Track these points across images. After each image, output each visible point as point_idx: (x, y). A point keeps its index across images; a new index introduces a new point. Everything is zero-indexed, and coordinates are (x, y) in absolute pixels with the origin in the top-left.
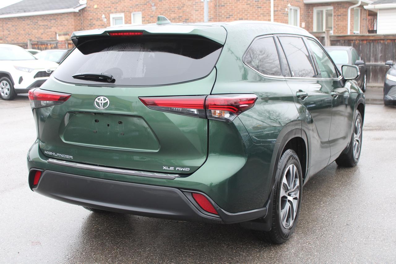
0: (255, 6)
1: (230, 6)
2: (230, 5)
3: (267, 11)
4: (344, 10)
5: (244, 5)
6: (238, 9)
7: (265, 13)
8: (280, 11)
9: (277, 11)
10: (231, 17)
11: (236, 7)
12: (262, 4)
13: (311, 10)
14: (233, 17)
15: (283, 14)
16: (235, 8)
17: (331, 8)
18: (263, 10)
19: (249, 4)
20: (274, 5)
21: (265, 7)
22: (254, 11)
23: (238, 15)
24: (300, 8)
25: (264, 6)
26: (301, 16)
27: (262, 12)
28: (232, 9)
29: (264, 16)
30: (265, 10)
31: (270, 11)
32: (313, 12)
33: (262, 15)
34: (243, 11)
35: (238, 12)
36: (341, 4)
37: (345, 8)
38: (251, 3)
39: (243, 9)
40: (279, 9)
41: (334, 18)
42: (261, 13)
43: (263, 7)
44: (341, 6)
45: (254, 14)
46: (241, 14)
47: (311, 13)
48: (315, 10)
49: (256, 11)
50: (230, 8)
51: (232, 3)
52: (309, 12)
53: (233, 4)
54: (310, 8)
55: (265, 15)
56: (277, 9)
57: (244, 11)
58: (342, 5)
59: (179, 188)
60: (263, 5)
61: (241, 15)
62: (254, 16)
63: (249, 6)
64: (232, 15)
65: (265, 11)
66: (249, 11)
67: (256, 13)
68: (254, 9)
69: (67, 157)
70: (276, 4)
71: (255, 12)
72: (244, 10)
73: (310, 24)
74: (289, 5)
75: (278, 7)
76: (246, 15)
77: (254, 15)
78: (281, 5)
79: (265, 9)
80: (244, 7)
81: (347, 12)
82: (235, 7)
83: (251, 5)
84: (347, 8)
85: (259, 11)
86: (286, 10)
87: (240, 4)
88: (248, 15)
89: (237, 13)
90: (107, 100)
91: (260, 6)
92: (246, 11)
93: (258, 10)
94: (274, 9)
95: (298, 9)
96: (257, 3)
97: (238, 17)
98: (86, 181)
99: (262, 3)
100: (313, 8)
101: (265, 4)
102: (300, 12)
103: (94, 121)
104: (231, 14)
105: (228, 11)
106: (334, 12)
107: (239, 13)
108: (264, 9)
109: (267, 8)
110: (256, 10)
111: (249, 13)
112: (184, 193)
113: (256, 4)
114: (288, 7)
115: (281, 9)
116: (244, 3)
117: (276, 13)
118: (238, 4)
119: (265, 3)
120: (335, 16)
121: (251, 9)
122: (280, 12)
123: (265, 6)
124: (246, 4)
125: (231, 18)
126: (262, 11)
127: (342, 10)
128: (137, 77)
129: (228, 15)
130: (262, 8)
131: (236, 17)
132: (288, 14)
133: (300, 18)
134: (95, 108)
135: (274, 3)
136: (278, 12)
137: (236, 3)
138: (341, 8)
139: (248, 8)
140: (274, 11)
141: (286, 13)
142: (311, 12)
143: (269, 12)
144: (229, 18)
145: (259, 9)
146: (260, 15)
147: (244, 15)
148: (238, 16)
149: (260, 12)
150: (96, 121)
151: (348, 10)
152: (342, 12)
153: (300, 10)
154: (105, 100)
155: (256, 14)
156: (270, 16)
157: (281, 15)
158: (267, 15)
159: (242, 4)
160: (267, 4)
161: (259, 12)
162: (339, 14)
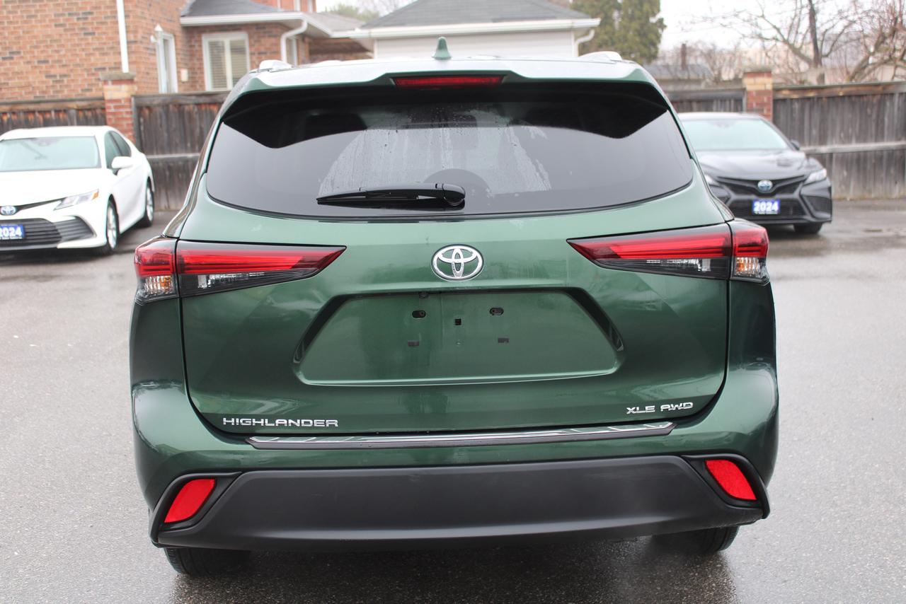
0: (77, 31)
1: (12, 30)
2: (12, 26)
3: (111, 42)
4: (273, 40)
5: (47, 26)
6: (35, 37)
7: (105, 47)
8: (141, 42)
9: (135, 42)
10: (15, 56)
11: (28, 32)
12: (95, 25)
13: (196, 41)
14: (22, 57)
15: (148, 49)
16: (27, 35)
17: (241, 36)
18: (98, 39)
19: (61, 25)
20: (127, 27)
21: (104, 33)
22: (77, 42)
23: (36, 51)
24: (175, 36)
25: (100, 31)
26: (177, 54)
27: (96, 44)
28: (19, 38)
29: (104, 54)
30: (104, 41)
31: (118, 43)
32: (201, 46)
33: (97, 53)
34: (49, 43)
35: (35, 43)
36: (264, 28)
37: (275, 36)
38: (67, 23)
39: (49, 36)
40: (139, 36)
41: (251, 58)
42: (95, 47)
43: (99, 33)
44: (265, 32)
45: (77, 48)
46: (42, 49)
47: (197, 48)
48: (206, 40)
49: (83, 42)
50: (12, 33)
51: (17, 22)
52: (194, 46)
53: (20, 24)
54: (194, 37)
55: (106, 51)
56: (135, 37)
57: (51, 41)
58: (267, 30)
59: (678, 454)
60: (97, 28)
61: (42, 52)
62: (77, 55)
63: (62, 29)
64: (19, 53)
65: (105, 43)
66: (63, 42)
67: (83, 47)
68: (76, 38)
69: (318, 423)
70: (131, 25)
71: (78, 45)
72: (49, 39)
73: (196, 73)
74: (159, 28)
75: (136, 32)
76: (57, 51)
77: (78, 52)
78: (142, 27)
79: (104, 37)
80: (49, 31)
81: (278, 45)
82: (23, 32)
83: (68, 27)
84: (278, 37)
85: (90, 41)
86: (152, 39)
87: (39, 24)
88: (63, 53)
89: (31, 47)
90: (475, 254)
91: (91, 31)
92: (55, 41)
93: (87, 39)
94: (127, 37)
95: (171, 38)
96: (84, 24)
97: (34, 57)
98: (405, 478)
99: (95, 22)
100: (200, 37)
101: (104, 26)
102: (176, 45)
103: (409, 314)
104: (15, 49)
105: (7, 42)
106: (251, 46)
107: (36, 47)
108: (102, 38)
109: (110, 35)
110: (82, 39)
111: (63, 46)
112: (693, 463)
113: (81, 26)
114: (157, 32)
115: (143, 37)
116: (47, 23)
117: (133, 46)
118: (34, 23)
119: (102, 23)
120: (252, 54)
121: (69, 37)
122: (142, 46)
123: (104, 30)
124: (53, 24)
125: (15, 60)
126: (97, 42)
127: (267, 42)
128: (533, 190)
129: (8, 51)
130: (96, 35)
131: (31, 57)
132: (155, 50)
133: (177, 59)
134: (436, 278)
135: (126, 22)
136: (137, 45)
137: (26, 22)
138: (264, 37)
139: (61, 35)
140: (129, 43)
141: (151, 46)
142: (196, 44)
143: (115, 46)
144: (12, 58)
145: (90, 37)
146: (91, 51)
147: (50, 53)
148: (36, 54)
149: (92, 43)
150: (417, 314)
151: (279, 40)
152: (268, 46)
153: (175, 41)
154: (467, 254)
155: (83, 50)
156: (120, 53)
157: (145, 51)
158: (112, 52)
159: (43, 24)
160: (109, 25)
161: (88, 44)
162: (263, 49)
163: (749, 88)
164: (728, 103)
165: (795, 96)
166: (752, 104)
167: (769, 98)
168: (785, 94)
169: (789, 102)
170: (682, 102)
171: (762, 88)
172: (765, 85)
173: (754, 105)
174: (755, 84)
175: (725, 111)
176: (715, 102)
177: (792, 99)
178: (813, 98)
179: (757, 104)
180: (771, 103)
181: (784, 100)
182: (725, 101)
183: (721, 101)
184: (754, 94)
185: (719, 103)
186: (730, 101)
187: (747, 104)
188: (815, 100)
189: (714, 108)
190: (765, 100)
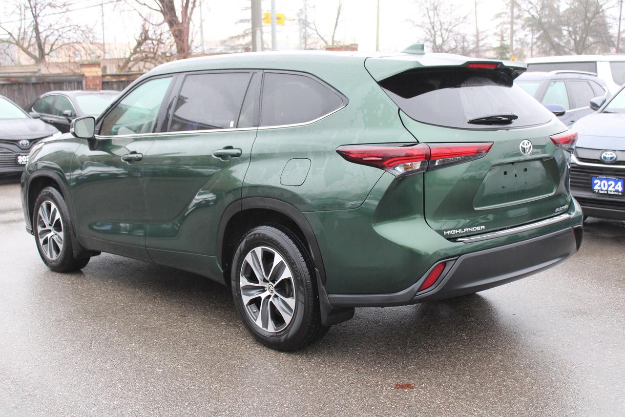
90: (530, 143)
163: (87, 74)
164: (73, 84)
165: (114, 80)
166: (89, 85)
167: (99, 81)
168: (107, 79)
169: (110, 83)
170: (43, 83)
171: (95, 74)
172: (97, 72)
173: (91, 86)
174: (91, 72)
175: (71, 90)
176: (65, 84)
177: (112, 82)
178: (124, 81)
179: (93, 85)
180: (101, 84)
181: (107, 83)
182: (71, 82)
183: (69, 83)
184: (91, 78)
185: (67, 84)
186: (74, 83)
187: (86, 85)
188: (126, 82)
189: (65, 88)
190: (98, 82)
